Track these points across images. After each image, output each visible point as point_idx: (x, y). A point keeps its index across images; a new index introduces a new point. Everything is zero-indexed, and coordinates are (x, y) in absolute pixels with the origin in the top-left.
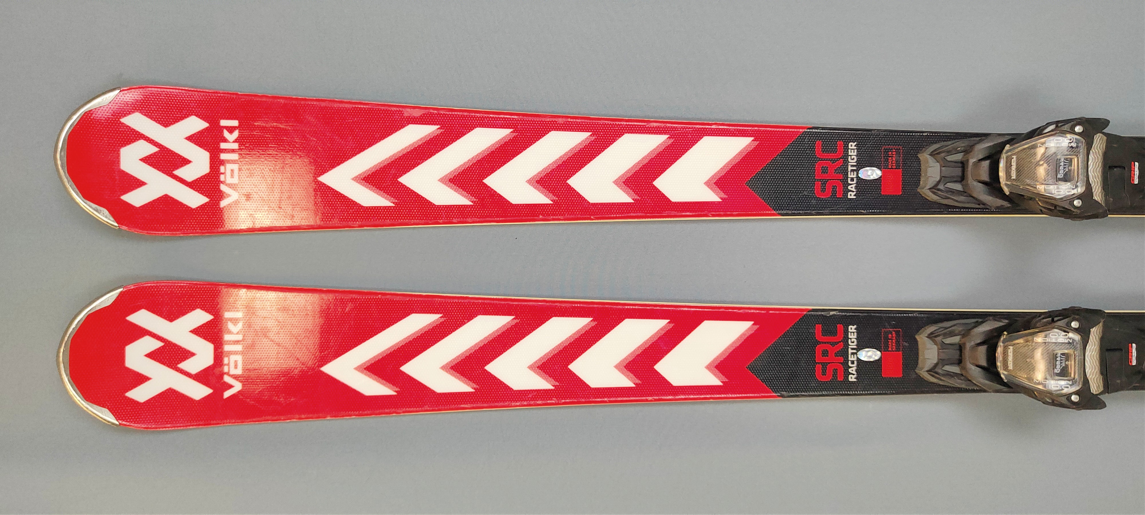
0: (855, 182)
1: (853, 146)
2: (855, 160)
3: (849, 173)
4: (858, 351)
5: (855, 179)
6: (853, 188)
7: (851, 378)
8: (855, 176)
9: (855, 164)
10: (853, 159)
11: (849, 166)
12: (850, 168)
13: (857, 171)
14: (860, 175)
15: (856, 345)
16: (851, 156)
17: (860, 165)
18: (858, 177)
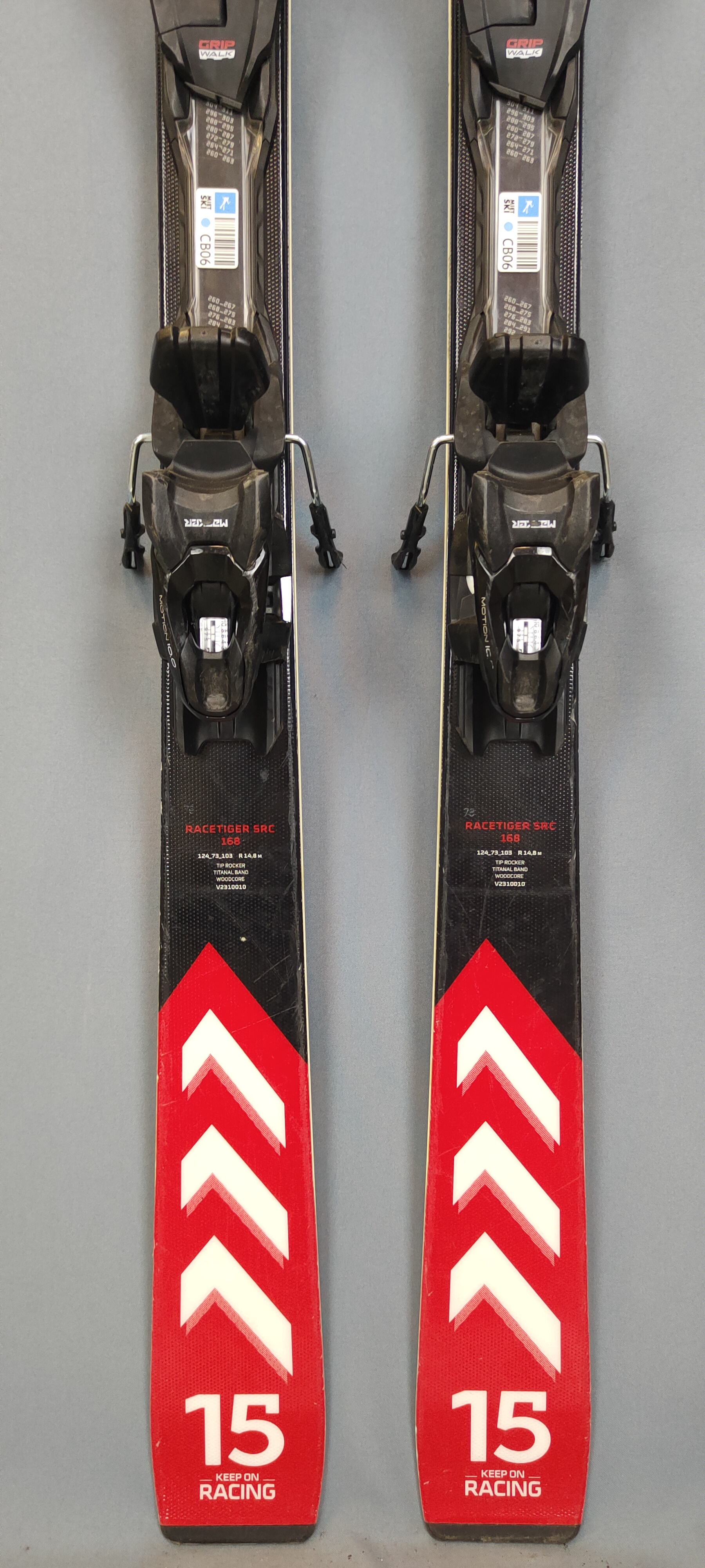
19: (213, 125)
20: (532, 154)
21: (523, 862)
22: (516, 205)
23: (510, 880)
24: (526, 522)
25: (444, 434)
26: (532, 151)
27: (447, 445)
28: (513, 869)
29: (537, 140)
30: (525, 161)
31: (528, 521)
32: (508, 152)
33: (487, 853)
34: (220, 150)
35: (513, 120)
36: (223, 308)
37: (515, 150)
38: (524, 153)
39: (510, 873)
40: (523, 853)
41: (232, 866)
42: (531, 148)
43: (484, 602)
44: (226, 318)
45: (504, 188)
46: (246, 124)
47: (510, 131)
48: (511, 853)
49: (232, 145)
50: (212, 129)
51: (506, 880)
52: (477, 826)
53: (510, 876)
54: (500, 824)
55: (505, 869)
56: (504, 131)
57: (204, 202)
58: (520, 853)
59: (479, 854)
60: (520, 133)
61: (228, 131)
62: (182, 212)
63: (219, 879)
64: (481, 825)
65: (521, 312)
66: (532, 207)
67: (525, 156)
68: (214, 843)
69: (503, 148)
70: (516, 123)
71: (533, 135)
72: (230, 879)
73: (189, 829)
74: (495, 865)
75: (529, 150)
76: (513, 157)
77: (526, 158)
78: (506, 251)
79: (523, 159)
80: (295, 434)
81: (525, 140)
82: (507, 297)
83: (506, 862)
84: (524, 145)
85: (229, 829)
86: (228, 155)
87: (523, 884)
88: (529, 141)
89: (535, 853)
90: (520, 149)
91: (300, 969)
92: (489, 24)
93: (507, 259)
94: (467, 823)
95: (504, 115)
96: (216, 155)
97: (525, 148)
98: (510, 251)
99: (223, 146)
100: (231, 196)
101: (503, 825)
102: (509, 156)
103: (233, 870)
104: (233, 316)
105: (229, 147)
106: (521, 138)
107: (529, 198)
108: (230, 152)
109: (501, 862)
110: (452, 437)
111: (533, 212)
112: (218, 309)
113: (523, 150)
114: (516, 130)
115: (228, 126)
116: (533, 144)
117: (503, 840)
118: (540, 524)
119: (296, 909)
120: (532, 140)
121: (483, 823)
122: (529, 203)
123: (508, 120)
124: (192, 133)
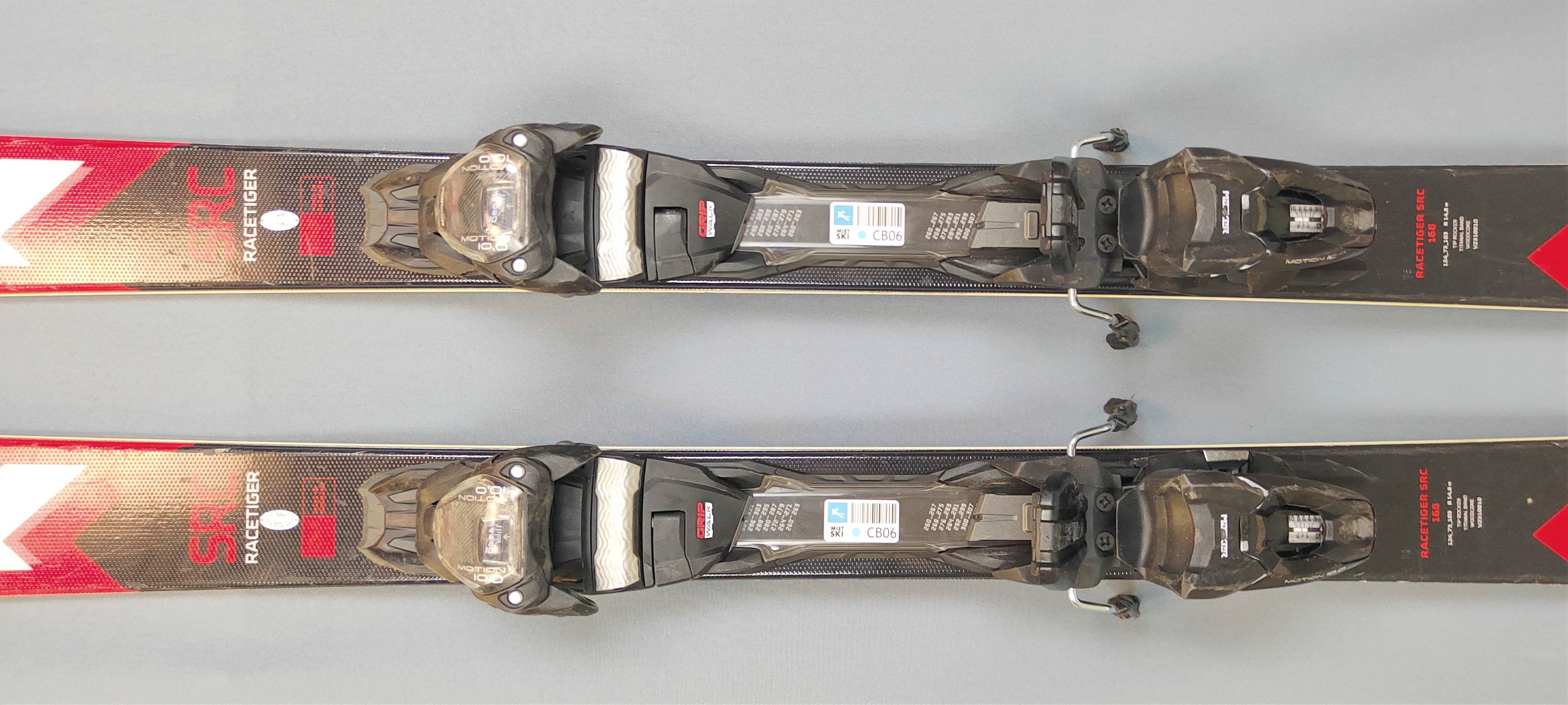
0: (255, 234)
1: (251, 174)
2: (255, 199)
3: (245, 220)
4: (260, 515)
5: (255, 230)
6: (253, 244)
7: (250, 559)
8: (255, 225)
9: (255, 205)
10: (252, 197)
11: (245, 208)
12: (246, 212)
13: (258, 216)
14: (262, 223)
15: (258, 504)
16: (248, 191)
17: (262, 207)
18: (259, 227)
19: (763, 525)
20: (793, 212)
21: (1455, 221)
22: (842, 227)
23: (1472, 234)
24: (1224, 220)
25: (1068, 299)
26: (790, 211)
27: (1079, 296)
28: (1461, 231)
29: (780, 207)
30: (800, 218)
31: (1223, 218)
32: (791, 236)
33: (1446, 257)
34: (787, 518)
35: (761, 230)
36: (936, 516)
37: (790, 228)
38: (793, 220)
39: (1465, 234)
40: (1446, 221)
41: (1459, 511)
42: (788, 212)
43: (1290, 260)
44: (945, 512)
45: (827, 240)
46: (763, 491)
47: (771, 233)
48: (1445, 233)
49: (781, 505)
50: (767, 525)
51: (1472, 238)
52: (1420, 266)
53: (1468, 234)
54: (1418, 244)
55: (1461, 239)
56: (771, 239)
57: (837, 534)
58: (1446, 224)
59: (1447, 265)
60: (774, 223)
61: (769, 510)
62: (842, 555)
63: (1472, 525)
64: (1418, 263)
65: (942, 223)
66: (844, 212)
67: (795, 218)
68: (1438, 529)
69: (787, 239)
70: (764, 227)
71: (775, 210)
72: (1472, 514)
73: (1424, 555)
74: (1458, 248)
75: (789, 214)
76: (795, 230)
77: (797, 217)
78: (885, 237)
79: (798, 220)
80: (1068, 446)
81: (780, 218)
82: (926, 236)
83: (1455, 238)
84: (785, 220)
85: (1424, 515)
86: (792, 509)
87: (1476, 221)
88: (781, 214)
89: (1446, 210)
90: (789, 224)
91: (1557, 444)
92: (686, 254)
93: (892, 237)
94: (1417, 276)
95: (757, 239)
96: (791, 521)
97: (788, 218)
98: (884, 233)
99: (783, 514)
100: (831, 506)
101: (1420, 241)
102: (794, 234)
103: (1463, 510)
104: (943, 505)
105: (784, 509)
106: (778, 222)
107: (836, 214)
108: (789, 507)
109: (1455, 243)
110: (1072, 291)
111: (849, 211)
112: (936, 521)
113: (790, 220)
114: (770, 227)
115: (764, 509)
116: (784, 211)
117: (1434, 240)
118: (1226, 207)
119: (1500, 448)
120: (780, 212)
121: (1417, 260)
122: (841, 214)
123: (761, 235)
124: (773, 544)
